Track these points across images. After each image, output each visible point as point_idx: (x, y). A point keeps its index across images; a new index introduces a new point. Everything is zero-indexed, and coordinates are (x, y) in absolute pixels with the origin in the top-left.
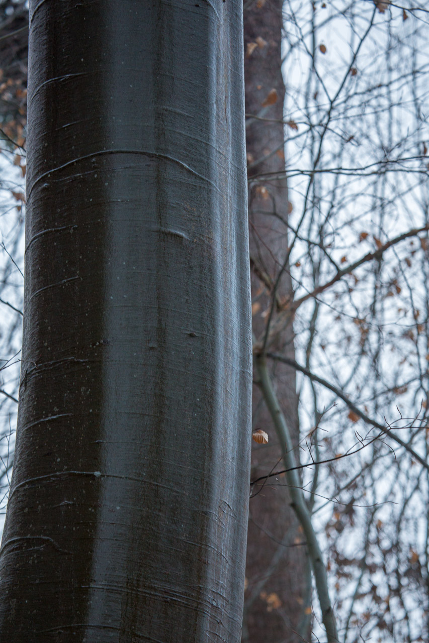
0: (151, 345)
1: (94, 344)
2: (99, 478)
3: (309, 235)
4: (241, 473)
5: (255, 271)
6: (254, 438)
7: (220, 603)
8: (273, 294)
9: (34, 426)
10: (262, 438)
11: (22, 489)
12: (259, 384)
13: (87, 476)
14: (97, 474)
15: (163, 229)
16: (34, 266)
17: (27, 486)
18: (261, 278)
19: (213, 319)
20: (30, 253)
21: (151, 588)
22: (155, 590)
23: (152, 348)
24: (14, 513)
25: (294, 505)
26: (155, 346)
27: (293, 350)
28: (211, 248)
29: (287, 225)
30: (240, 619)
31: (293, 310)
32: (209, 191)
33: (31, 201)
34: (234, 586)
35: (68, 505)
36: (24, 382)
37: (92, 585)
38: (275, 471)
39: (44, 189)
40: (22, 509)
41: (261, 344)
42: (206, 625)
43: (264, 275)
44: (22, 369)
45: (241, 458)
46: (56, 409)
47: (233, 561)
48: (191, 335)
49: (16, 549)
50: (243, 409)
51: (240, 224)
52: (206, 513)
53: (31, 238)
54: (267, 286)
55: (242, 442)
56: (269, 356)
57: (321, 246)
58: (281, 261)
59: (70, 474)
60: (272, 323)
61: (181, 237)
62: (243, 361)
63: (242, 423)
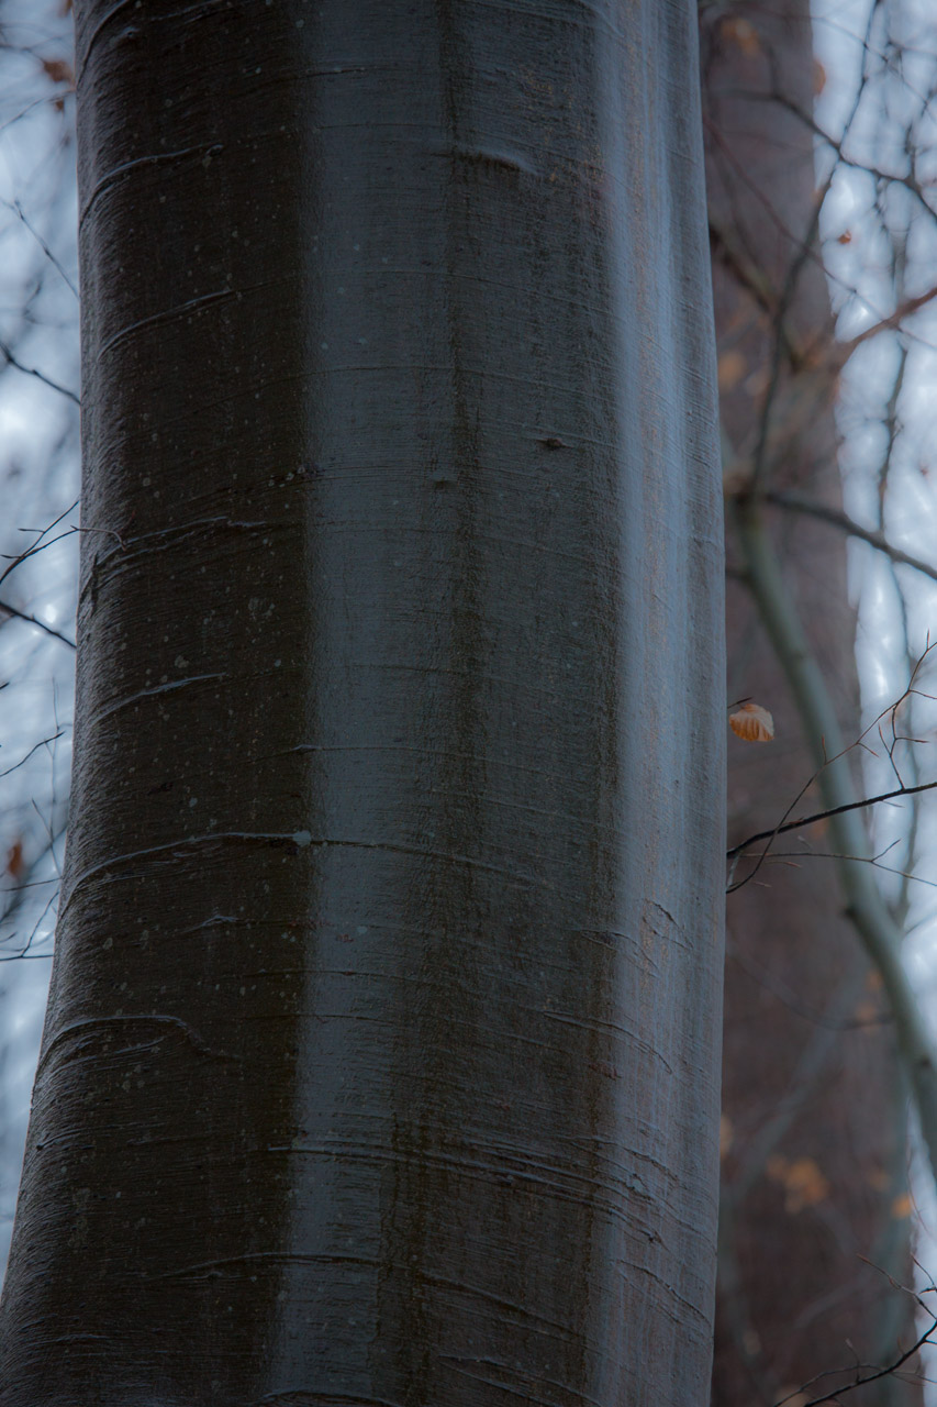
0: (438, 476)
1: (280, 479)
2: (308, 849)
3: (875, 154)
4: (700, 824)
5: (726, 261)
6: (733, 726)
7: (654, 1183)
8: (778, 324)
9: (123, 710)
10: (757, 728)
11: (95, 884)
12: (745, 578)
13: (273, 843)
14: (302, 837)
15: (462, 147)
16: (105, 263)
17: (108, 878)
18: (743, 281)
19: (608, 397)
20: (92, 228)
21: (462, 1148)
22: (473, 1152)
23: (441, 485)
24: (76, 953)
25: (853, 914)
26: (451, 476)
27: (838, 480)
28: (597, 195)
29: (813, 127)
30: (709, 1227)
31: (835, 368)
32: (589, 35)
33: (91, 78)
34: (690, 1137)
35: (224, 926)
36: (91, 590)
37: (297, 1144)
38: (794, 818)
39: (126, 44)
40: (98, 940)
41: (744, 467)
42: (617, 1245)
43: (752, 272)
44: (84, 552)
45: (699, 781)
46: (181, 663)
47: (686, 1067)
48: (551, 445)
49: (84, 1051)
50: (701, 646)
51: (679, 126)
52: (606, 938)
53: (94, 185)
54: (762, 303)
55: (700, 740)
56: (772, 499)
57: (910, 183)
58: (800, 233)
59: (227, 841)
60: (779, 408)
61: (514, 169)
62: (698, 512)
63: (701, 684)
